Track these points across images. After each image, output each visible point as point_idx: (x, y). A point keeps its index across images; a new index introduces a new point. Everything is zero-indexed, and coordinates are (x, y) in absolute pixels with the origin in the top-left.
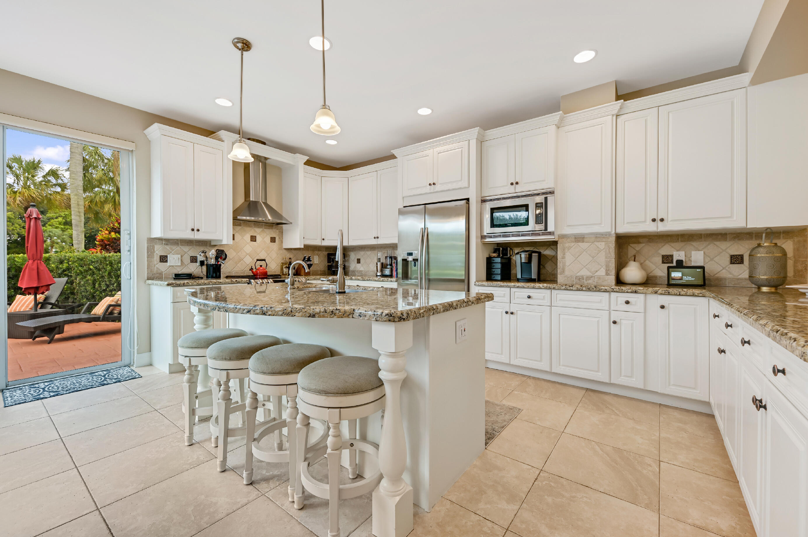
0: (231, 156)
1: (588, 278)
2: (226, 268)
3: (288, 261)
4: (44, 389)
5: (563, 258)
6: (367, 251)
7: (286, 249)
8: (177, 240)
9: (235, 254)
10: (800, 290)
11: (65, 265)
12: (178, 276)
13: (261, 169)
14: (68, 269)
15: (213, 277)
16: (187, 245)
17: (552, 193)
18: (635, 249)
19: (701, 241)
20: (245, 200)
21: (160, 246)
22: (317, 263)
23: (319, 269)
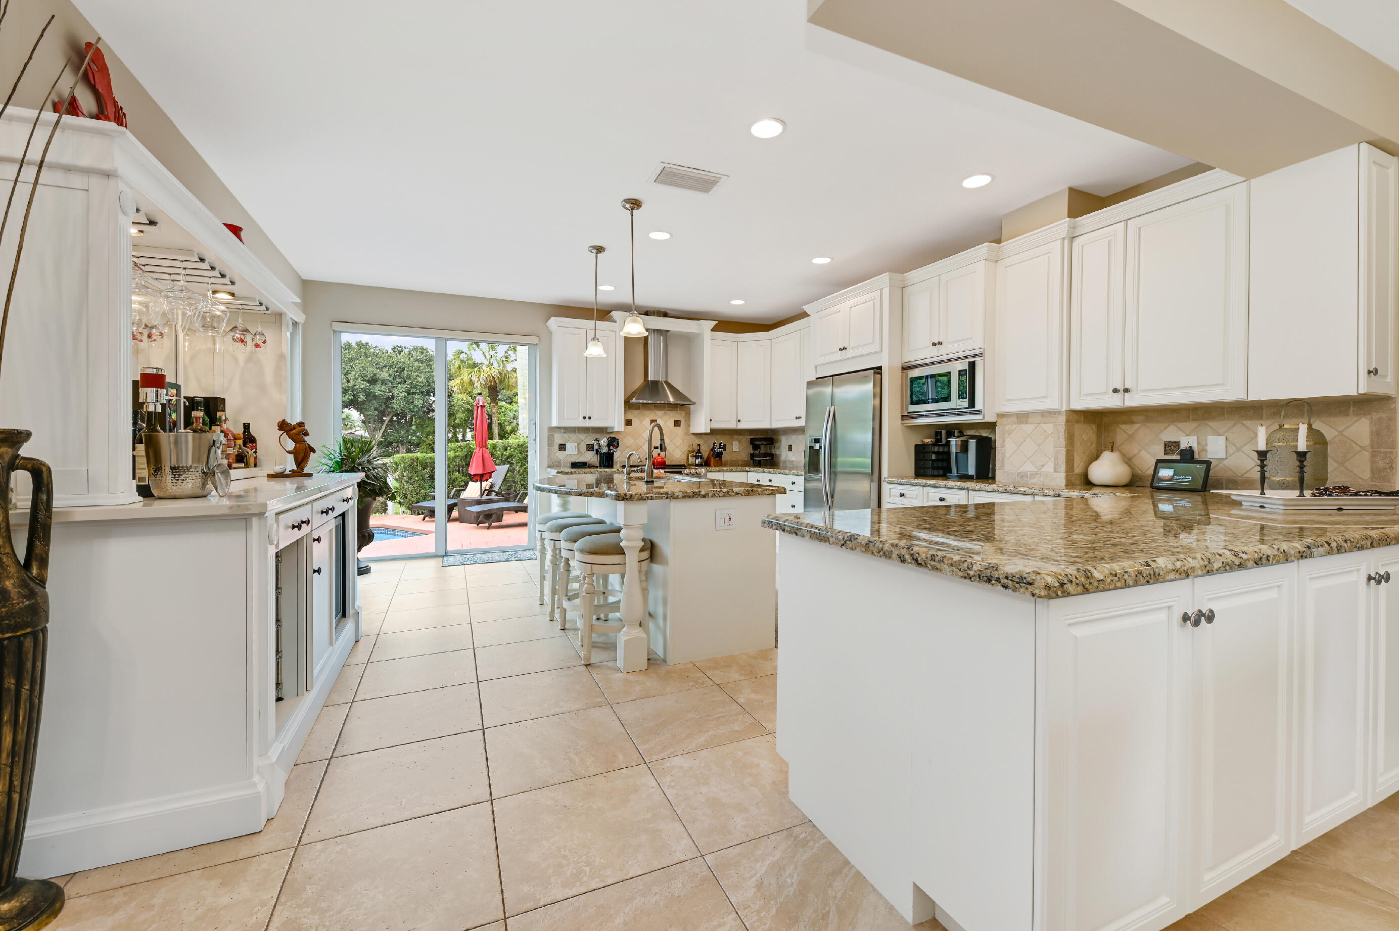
0: (623, 334)
1: (1034, 475)
2: (619, 456)
3: (696, 448)
4: (468, 559)
5: (1003, 446)
6: (799, 434)
7: (694, 434)
8: (575, 428)
9: (633, 441)
10: (1233, 497)
11: (507, 453)
12: (575, 465)
13: (662, 344)
14: (511, 456)
15: (605, 467)
16: (584, 433)
17: (980, 355)
18: (1127, 433)
19: (1224, 419)
20: (645, 381)
21: (559, 435)
22: (738, 450)
23: (739, 458)
